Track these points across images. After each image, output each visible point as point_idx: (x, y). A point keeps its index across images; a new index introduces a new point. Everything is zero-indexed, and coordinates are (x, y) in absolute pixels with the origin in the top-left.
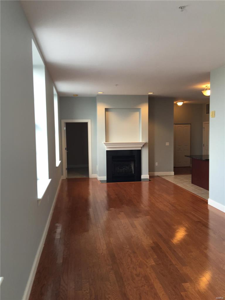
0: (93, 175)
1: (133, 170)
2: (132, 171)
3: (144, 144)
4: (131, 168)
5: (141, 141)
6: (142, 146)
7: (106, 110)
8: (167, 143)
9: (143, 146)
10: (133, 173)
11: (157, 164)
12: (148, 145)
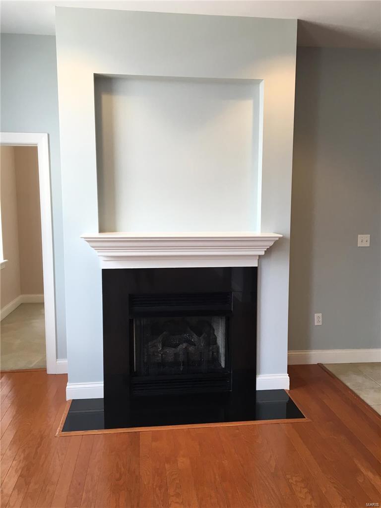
0: (60, 361)
1: (222, 351)
2: (216, 359)
3: (271, 244)
4: (215, 342)
5: (257, 232)
6: (263, 253)
7: (102, 83)
8: (360, 237)
9: (269, 251)
10: (223, 365)
11: (318, 319)
12: (287, 247)
